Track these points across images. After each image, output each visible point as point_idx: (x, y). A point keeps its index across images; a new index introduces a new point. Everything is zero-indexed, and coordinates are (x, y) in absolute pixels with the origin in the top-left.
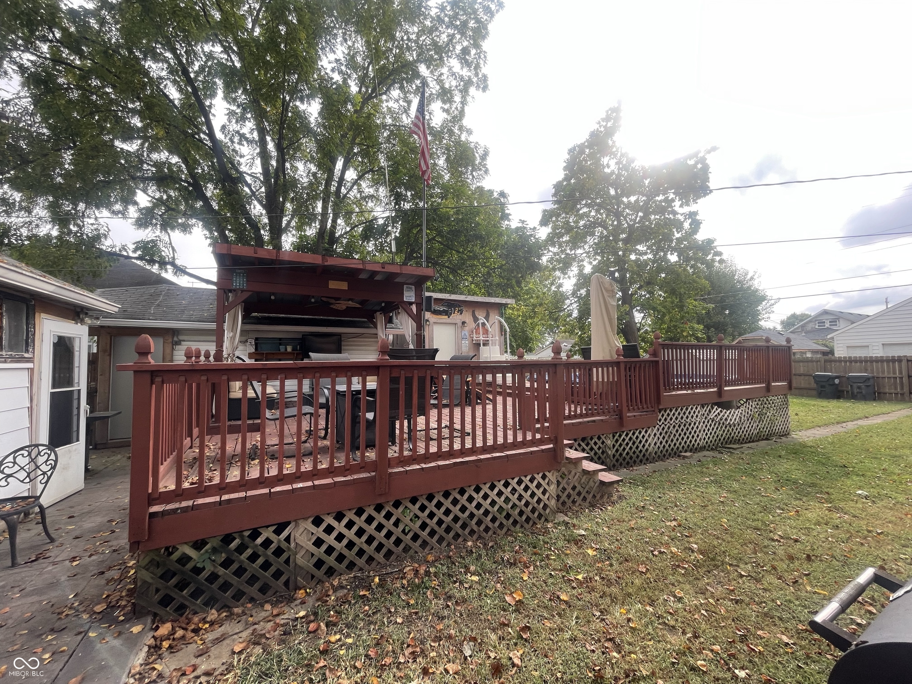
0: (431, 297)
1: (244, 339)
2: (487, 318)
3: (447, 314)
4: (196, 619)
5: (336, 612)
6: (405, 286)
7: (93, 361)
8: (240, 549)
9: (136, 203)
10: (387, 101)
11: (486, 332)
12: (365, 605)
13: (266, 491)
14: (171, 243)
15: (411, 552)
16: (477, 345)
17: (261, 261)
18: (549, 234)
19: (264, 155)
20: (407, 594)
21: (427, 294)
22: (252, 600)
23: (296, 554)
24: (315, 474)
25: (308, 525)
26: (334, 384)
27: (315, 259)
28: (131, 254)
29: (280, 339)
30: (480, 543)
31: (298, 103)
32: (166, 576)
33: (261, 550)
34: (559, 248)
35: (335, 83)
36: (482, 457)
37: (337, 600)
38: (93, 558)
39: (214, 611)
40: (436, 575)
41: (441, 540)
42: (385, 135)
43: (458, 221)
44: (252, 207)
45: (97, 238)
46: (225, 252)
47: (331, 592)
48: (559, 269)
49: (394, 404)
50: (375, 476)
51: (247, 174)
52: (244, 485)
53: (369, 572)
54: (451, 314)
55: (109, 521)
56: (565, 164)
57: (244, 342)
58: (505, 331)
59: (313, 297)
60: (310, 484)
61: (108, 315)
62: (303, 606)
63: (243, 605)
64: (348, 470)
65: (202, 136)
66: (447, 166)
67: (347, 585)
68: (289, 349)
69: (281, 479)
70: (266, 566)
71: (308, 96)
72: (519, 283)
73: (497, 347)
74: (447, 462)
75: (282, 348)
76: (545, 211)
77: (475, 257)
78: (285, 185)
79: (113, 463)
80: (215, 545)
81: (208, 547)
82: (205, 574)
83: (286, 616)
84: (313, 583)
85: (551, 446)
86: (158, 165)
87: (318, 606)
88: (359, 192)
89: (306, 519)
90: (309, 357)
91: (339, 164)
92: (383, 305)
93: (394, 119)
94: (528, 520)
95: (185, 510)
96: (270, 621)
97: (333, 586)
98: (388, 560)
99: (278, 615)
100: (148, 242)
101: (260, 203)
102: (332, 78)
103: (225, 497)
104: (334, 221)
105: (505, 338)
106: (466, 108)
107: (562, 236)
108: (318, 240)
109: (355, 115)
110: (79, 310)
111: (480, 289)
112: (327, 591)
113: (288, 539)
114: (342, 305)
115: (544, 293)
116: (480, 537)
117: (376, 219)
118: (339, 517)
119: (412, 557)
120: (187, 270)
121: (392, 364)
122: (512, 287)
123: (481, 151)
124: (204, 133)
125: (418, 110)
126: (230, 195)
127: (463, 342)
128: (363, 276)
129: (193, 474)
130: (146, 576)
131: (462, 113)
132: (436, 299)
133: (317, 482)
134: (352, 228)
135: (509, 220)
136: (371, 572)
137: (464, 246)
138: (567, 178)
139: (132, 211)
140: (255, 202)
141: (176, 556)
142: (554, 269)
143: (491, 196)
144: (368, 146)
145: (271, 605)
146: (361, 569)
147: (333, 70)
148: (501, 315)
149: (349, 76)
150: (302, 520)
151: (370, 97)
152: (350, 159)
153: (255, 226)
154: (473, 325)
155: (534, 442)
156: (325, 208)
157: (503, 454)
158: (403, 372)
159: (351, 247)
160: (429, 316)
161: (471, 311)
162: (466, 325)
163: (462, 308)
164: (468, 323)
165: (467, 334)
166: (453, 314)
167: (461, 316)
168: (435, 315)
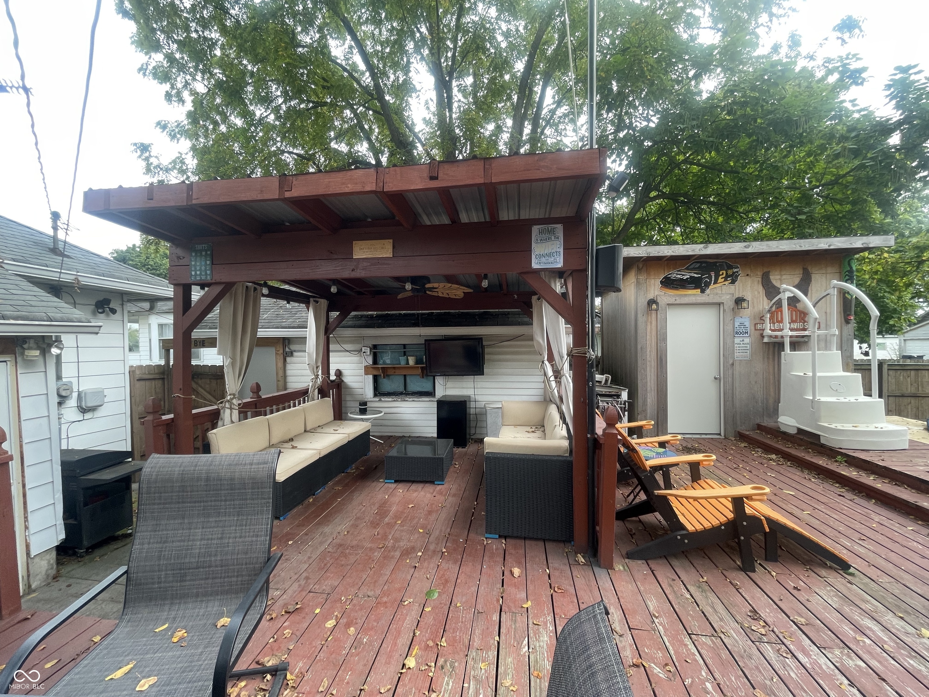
1: (359, 347)
2: (804, 285)
3: (699, 284)
6: (535, 229)
11: (802, 317)
16: (775, 348)
29: (401, 346)
54: (707, 285)
57: (358, 351)
68: (411, 362)
127: (737, 340)
154: (764, 304)
160: (656, 293)
161: (760, 274)
162: (745, 304)
163: (735, 270)
164: (750, 300)
165: (747, 324)
166: (714, 284)
167: (732, 287)
168: (670, 289)
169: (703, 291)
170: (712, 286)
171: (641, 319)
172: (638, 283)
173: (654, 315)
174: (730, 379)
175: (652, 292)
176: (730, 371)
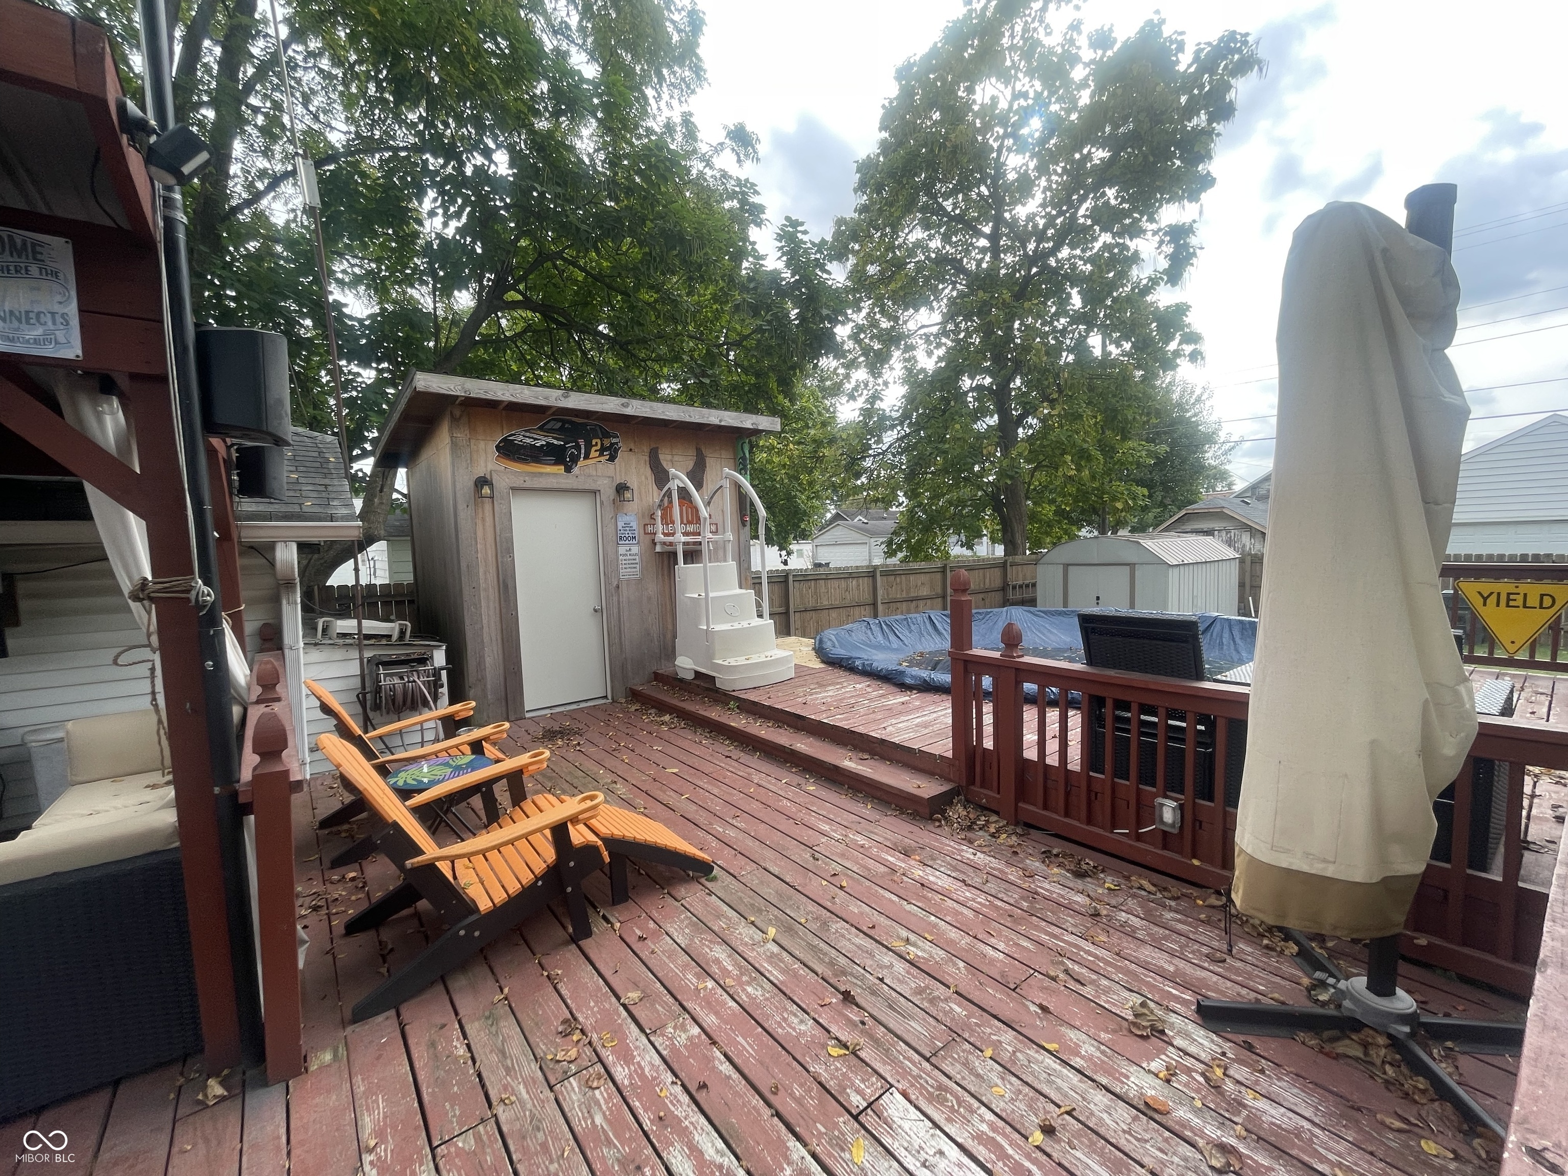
3: (562, 457)
11: (693, 516)
16: (668, 560)
54: (575, 460)
73: (731, 566)
127: (622, 550)
148: (740, 466)
154: (655, 496)
160: (490, 467)
161: (646, 450)
162: (628, 495)
163: (614, 441)
164: (635, 488)
165: (634, 525)
166: (585, 458)
167: (611, 465)
168: (514, 460)
169: (568, 470)
170: (582, 462)
171: (465, 514)
172: (454, 446)
173: (488, 506)
174: (616, 611)
175: (482, 463)
176: (615, 598)
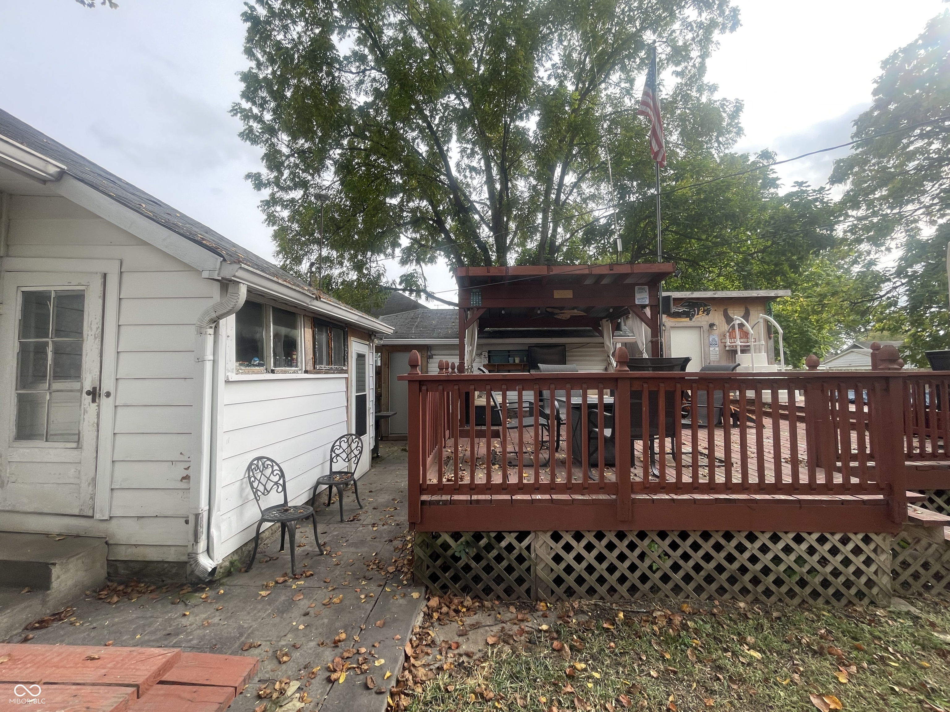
0: (669, 297)
1: (479, 352)
2: (746, 316)
3: (689, 315)
4: (456, 601)
5: (579, 637)
6: (636, 287)
7: (378, 372)
8: (489, 548)
9: (400, 245)
10: (605, 89)
11: (745, 335)
12: (610, 641)
13: (508, 497)
14: (423, 274)
15: (661, 594)
16: (733, 353)
17: (493, 279)
18: (848, 192)
19: (490, 181)
20: (659, 644)
21: (665, 294)
22: (498, 598)
23: (536, 565)
24: (552, 488)
25: (547, 538)
26: (569, 397)
27: (541, 270)
28: (399, 287)
29: (509, 351)
30: (759, 608)
31: (517, 123)
32: (435, 557)
33: (505, 554)
34: (867, 209)
35: (552, 89)
36: (758, 497)
37: (579, 624)
38: (385, 527)
39: (469, 598)
40: (697, 631)
41: (699, 589)
42: (605, 126)
43: (698, 202)
44: (481, 231)
45: (379, 276)
46: (464, 274)
47: (571, 614)
48: (869, 239)
49: (636, 422)
50: (615, 500)
51: (476, 202)
52: (490, 489)
53: (611, 604)
54: (693, 315)
55: (393, 500)
56: (876, 86)
57: (479, 355)
58: (776, 332)
59: (539, 309)
60: (547, 497)
61: (387, 336)
62: (545, 619)
63: (491, 601)
64: (586, 488)
65: (442, 177)
66: (682, 140)
67: (588, 612)
68: (517, 361)
69: (521, 488)
70: (509, 569)
71: (527, 112)
72: (794, 267)
73: (764, 355)
74: (706, 497)
75: (511, 360)
76: (838, 162)
77: (725, 242)
78: (509, 204)
79: (393, 453)
80: (468, 539)
81: (462, 539)
82: (461, 564)
83: (530, 624)
84: (553, 599)
85: (881, 497)
86: (413, 211)
87: (560, 624)
88: (579, 194)
89: (545, 532)
90: (538, 368)
91: (558, 171)
92: (611, 310)
93: (615, 106)
94: (838, 595)
95: (445, 502)
96: (515, 624)
97: (573, 608)
98: (632, 596)
99: (522, 621)
100: (409, 275)
101: (488, 226)
102: (550, 85)
103: (475, 497)
104: (555, 230)
105: (776, 342)
106: (708, 61)
107: (873, 192)
108: (539, 252)
109: (574, 115)
110: (371, 333)
111: (733, 281)
112: (568, 611)
113: (528, 548)
114: (566, 315)
115: (839, 278)
116: (756, 600)
117: (597, 220)
118: (578, 537)
119: (661, 600)
120: (435, 295)
121: (633, 376)
122: (784, 274)
123: (730, 109)
124: (444, 175)
125: (647, 85)
126: (464, 224)
127: (711, 349)
128: (588, 282)
129: (448, 471)
130: (419, 551)
131: (702, 69)
132: (675, 299)
133: (555, 497)
134: (572, 235)
135: (777, 186)
136: (614, 605)
137: (707, 231)
138: (880, 105)
139: (398, 251)
140: (484, 226)
141: (439, 541)
142: (859, 241)
143: (744, 162)
144: (587, 144)
145: (516, 608)
146: (602, 598)
147: (549, 78)
148: (769, 312)
149: (565, 77)
150: (541, 533)
151: (588, 91)
152: (570, 162)
153: (484, 247)
154: (725, 327)
155: (845, 488)
156: (545, 219)
157: (791, 498)
158: (645, 385)
159: (572, 253)
161: (722, 310)
162: (715, 327)
163: (708, 307)
164: (717, 325)
165: (717, 339)
166: (697, 315)
167: (707, 317)
168: (672, 318)
169: (691, 319)
